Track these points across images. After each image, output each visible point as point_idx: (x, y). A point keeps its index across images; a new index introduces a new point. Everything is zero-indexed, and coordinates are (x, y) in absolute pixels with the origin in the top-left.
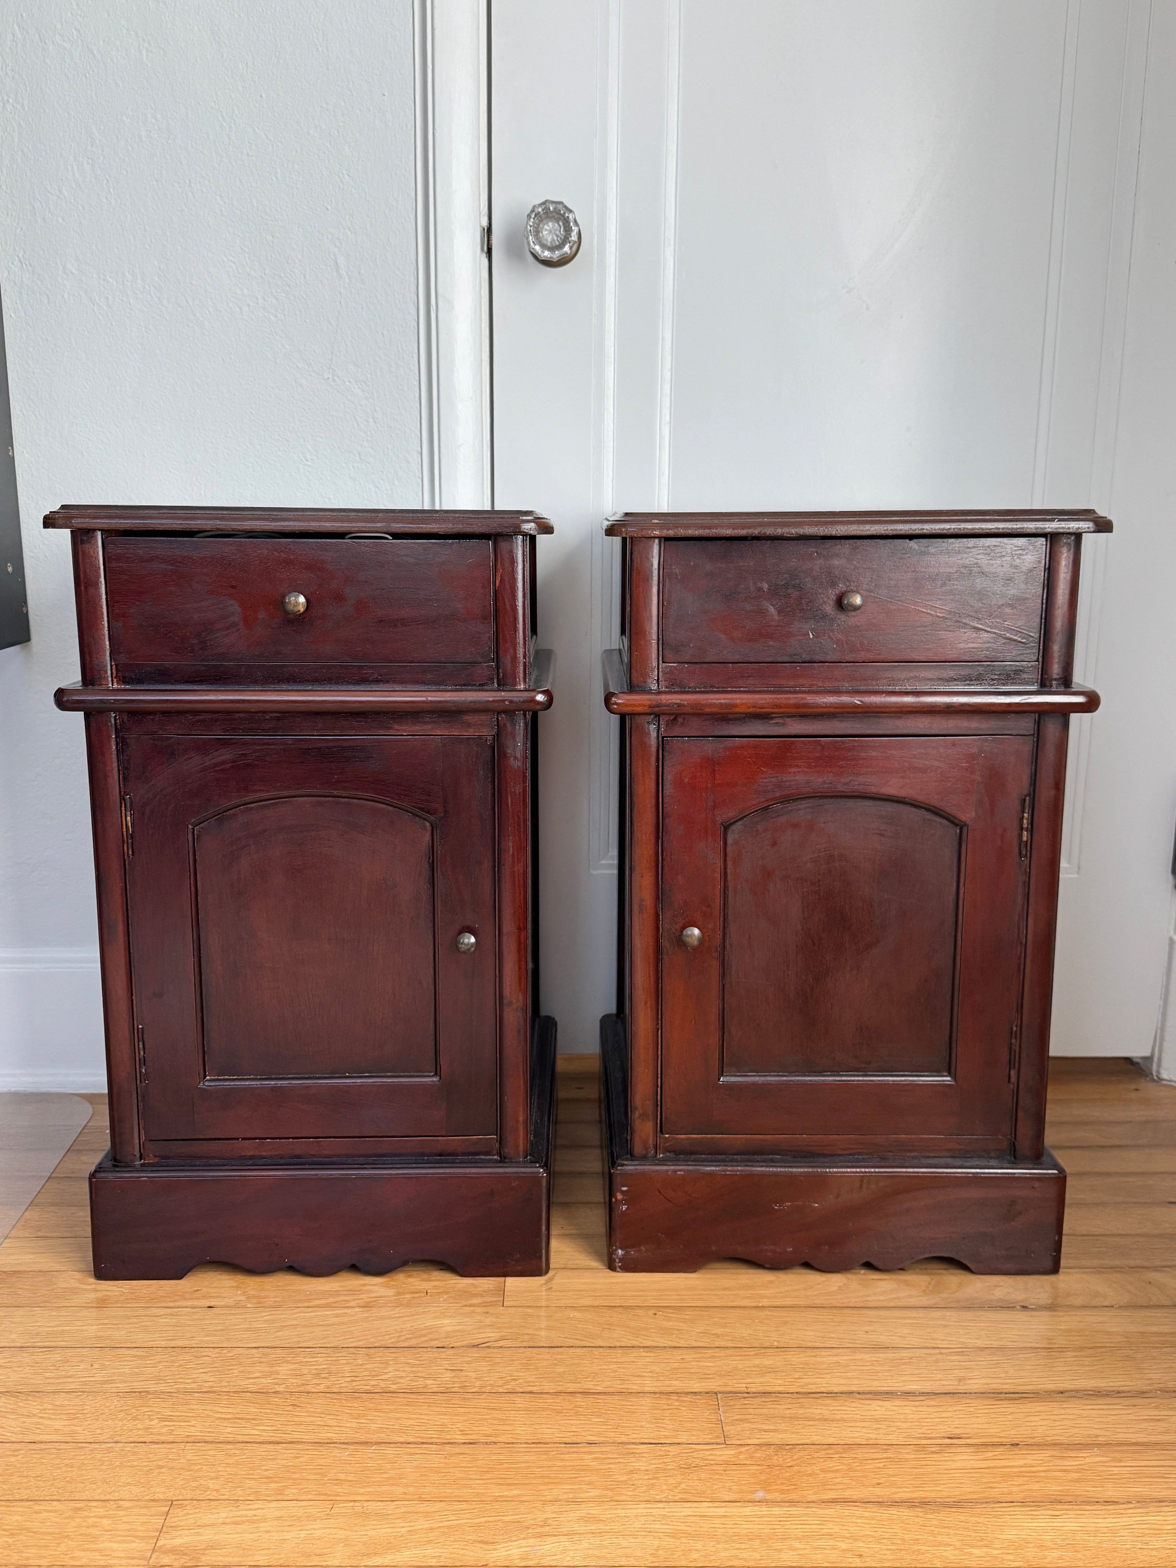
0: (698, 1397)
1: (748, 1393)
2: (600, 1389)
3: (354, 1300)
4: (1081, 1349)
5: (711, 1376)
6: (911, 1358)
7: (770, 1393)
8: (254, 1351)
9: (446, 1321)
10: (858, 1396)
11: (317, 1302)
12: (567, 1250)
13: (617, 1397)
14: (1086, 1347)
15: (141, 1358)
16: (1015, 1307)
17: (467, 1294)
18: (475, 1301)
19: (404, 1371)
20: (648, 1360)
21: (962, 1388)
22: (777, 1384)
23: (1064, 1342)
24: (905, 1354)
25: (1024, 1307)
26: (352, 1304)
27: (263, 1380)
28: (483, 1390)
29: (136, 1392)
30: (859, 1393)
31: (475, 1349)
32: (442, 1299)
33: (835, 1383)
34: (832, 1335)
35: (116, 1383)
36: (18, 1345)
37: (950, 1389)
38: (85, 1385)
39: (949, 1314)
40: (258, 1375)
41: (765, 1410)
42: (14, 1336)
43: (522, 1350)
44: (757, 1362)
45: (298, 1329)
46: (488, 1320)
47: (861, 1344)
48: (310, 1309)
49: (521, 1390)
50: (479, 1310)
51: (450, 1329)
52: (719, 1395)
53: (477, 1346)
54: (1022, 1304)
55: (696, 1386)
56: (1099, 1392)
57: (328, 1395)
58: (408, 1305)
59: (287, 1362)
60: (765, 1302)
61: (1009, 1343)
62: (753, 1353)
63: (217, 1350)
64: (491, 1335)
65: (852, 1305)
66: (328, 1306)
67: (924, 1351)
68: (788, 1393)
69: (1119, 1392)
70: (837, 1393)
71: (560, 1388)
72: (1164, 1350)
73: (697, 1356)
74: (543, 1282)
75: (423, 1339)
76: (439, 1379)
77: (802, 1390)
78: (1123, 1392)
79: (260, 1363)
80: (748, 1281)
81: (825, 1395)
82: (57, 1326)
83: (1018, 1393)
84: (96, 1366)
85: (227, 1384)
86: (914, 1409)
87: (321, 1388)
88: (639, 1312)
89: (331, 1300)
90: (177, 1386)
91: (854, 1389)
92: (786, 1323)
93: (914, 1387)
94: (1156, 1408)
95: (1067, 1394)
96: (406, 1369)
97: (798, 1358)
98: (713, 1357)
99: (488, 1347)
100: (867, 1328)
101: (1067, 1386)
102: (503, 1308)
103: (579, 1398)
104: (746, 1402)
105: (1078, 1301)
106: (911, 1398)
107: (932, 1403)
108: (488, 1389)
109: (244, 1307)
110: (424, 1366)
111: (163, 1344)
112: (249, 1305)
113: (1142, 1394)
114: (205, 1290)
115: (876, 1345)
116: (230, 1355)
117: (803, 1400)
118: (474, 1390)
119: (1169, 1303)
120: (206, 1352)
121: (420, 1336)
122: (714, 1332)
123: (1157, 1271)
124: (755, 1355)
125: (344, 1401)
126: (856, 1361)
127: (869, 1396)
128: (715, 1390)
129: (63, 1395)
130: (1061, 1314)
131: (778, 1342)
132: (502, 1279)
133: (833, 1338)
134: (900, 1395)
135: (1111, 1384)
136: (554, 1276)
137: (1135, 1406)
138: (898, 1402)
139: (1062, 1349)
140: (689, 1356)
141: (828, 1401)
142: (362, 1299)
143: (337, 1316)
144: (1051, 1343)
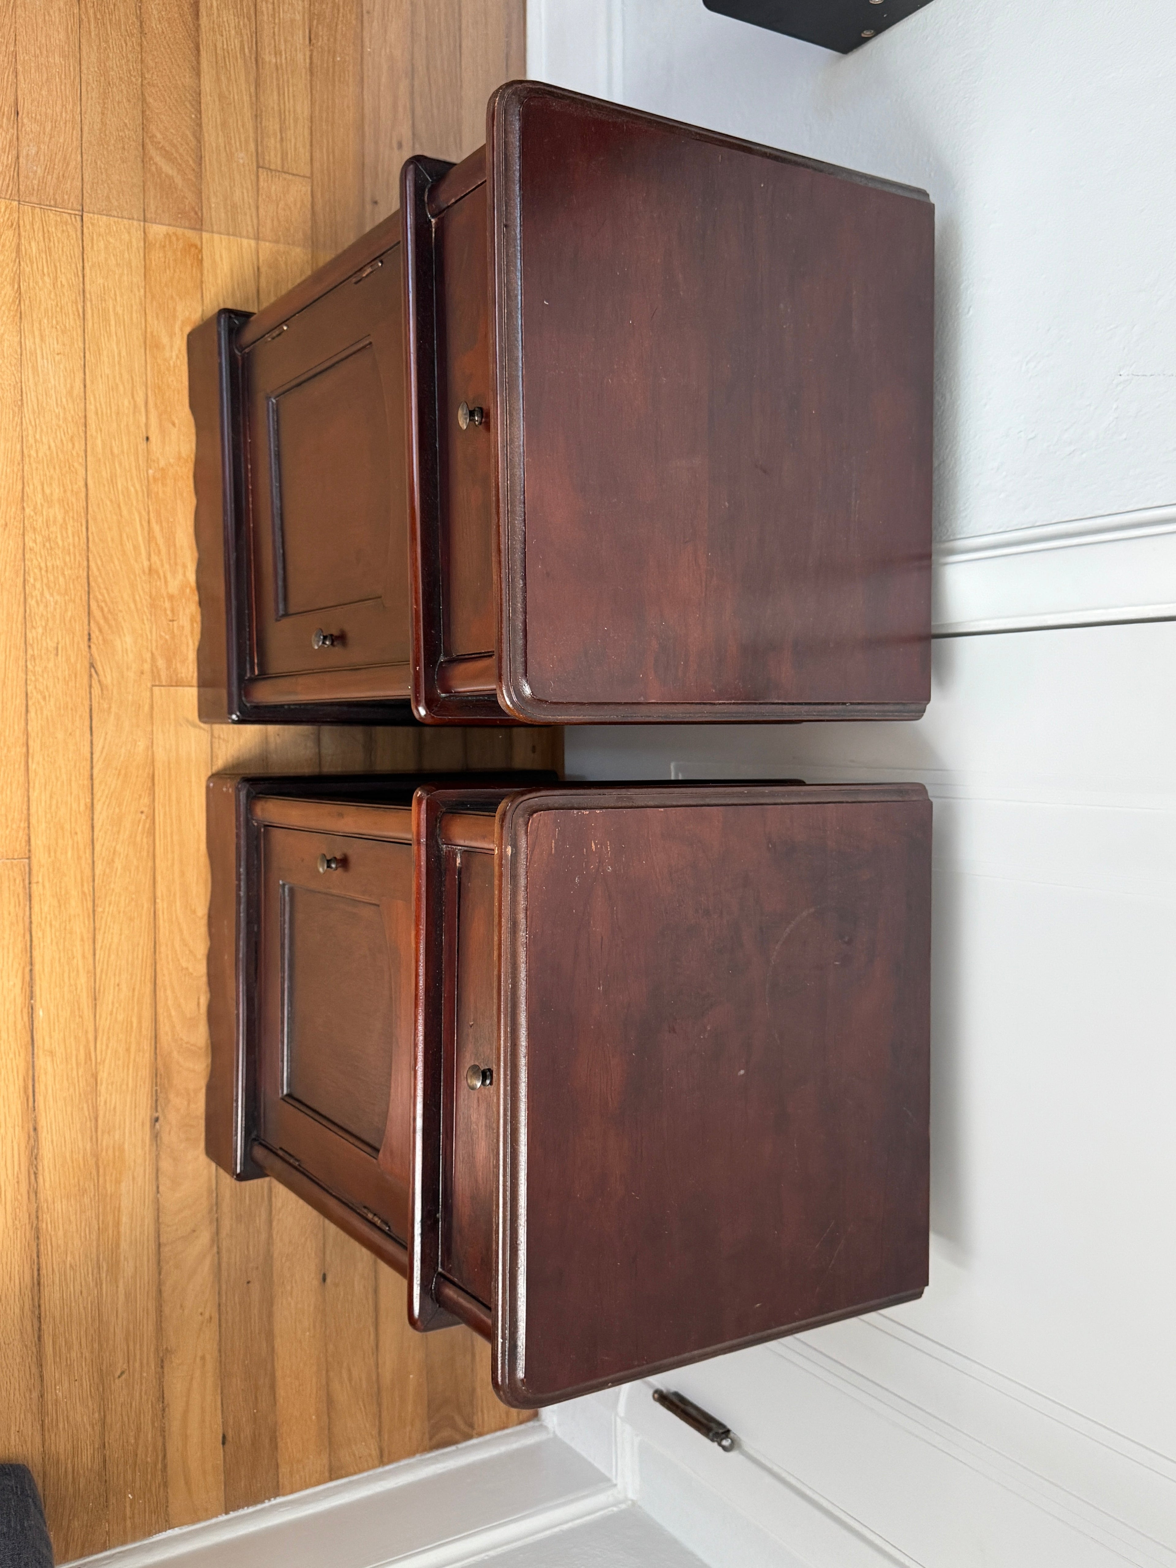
0: (23, 844)
1: (30, 883)
2: (33, 766)
3: (161, 560)
4: (96, 1156)
5: (52, 854)
6: (81, 1017)
7: (30, 900)
8: (81, 483)
9: (129, 639)
10: (27, 970)
11: (156, 528)
12: (242, 741)
13: (22, 779)
14: (98, 1160)
15: (70, 393)
16: (157, 1111)
17: (171, 654)
18: (161, 663)
19: (55, 609)
20: (75, 806)
21: (39, 1052)
22: (43, 907)
23: (104, 1143)
24: (87, 1013)
25: (157, 1120)
26: (154, 558)
27: (40, 496)
28: (30, 673)
29: (22, 396)
30: (31, 970)
31: (88, 666)
32: (163, 634)
33: (45, 953)
34: (113, 957)
35: (34, 378)
36: (88, 287)
37: (38, 1042)
38: (31, 353)
39: (147, 1055)
40: (48, 491)
41: (7, 895)
42: (100, 281)
43: (87, 703)
44: (74, 893)
45: (115, 518)
46: (131, 675)
47: (101, 979)
48: (145, 524)
49: (30, 703)
50: (147, 667)
51: (118, 643)
52: (27, 861)
53: (92, 665)
54: (161, 1119)
55: (38, 843)
56: (36, 1158)
57: (21, 551)
58: (153, 606)
59: (66, 512)
60: (160, 904)
61: (103, 1099)
62: (86, 890)
63: (83, 454)
64: (109, 677)
65: (159, 976)
66: (150, 537)
67: (91, 1029)
68: (30, 915)
69: (35, 1174)
70: (31, 952)
71: (32, 734)
72: (95, 1222)
73: (81, 846)
74: (190, 718)
75: (102, 622)
76: (44, 638)
77: (34, 926)
78: (36, 1178)
79: (65, 491)
80: (194, 892)
81: (28, 944)
82: (116, 314)
83: (34, 1095)
84: (57, 358)
85: (34, 467)
86: (11, 1011)
87: (30, 544)
88: (146, 800)
89: (161, 541)
90: (30, 428)
91: (37, 967)
92: (131, 919)
93: (40, 1013)
94: (16, 1199)
95: (32, 1133)
96: (58, 611)
97: (80, 927)
98: (79, 858)
99: (91, 676)
100: (124, 986)
101: (44, 1134)
102: (149, 685)
103: (21, 750)
104: (17, 882)
105: (166, 1164)
106: (25, 1011)
107: (19, 1027)
108: (31, 676)
109: (149, 467)
110: (63, 625)
111: (91, 408)
112: (151, 472)
113: (34, 1192)
114: (174, 431)
115: (99, 990)
116: (76, 464)
117: (21, 925)
118: (29, 666)
119: (163, 1240)
120: (79, 447)
121: (105, 619)
122: (116, 860)
123: (213, 1241)
124: (84, 893)
125: (12, 564)
126: (75, 972)
127: (27, 978)
128: (33, 857)
129: (17, 339)
130: (147, 1148)
131: (103, 912)
132: (195, 682)
133: (109, 956)
134: (29, 1003)
135: (47, 1170)
136: (200, 728)
137: (18, 1182)
138: (19, 1000)
139: (94, 1140)
140: (82, 838)
141: (20, 946)
142: (162, 565)
143: (136, 548)
144: (103, 1133)
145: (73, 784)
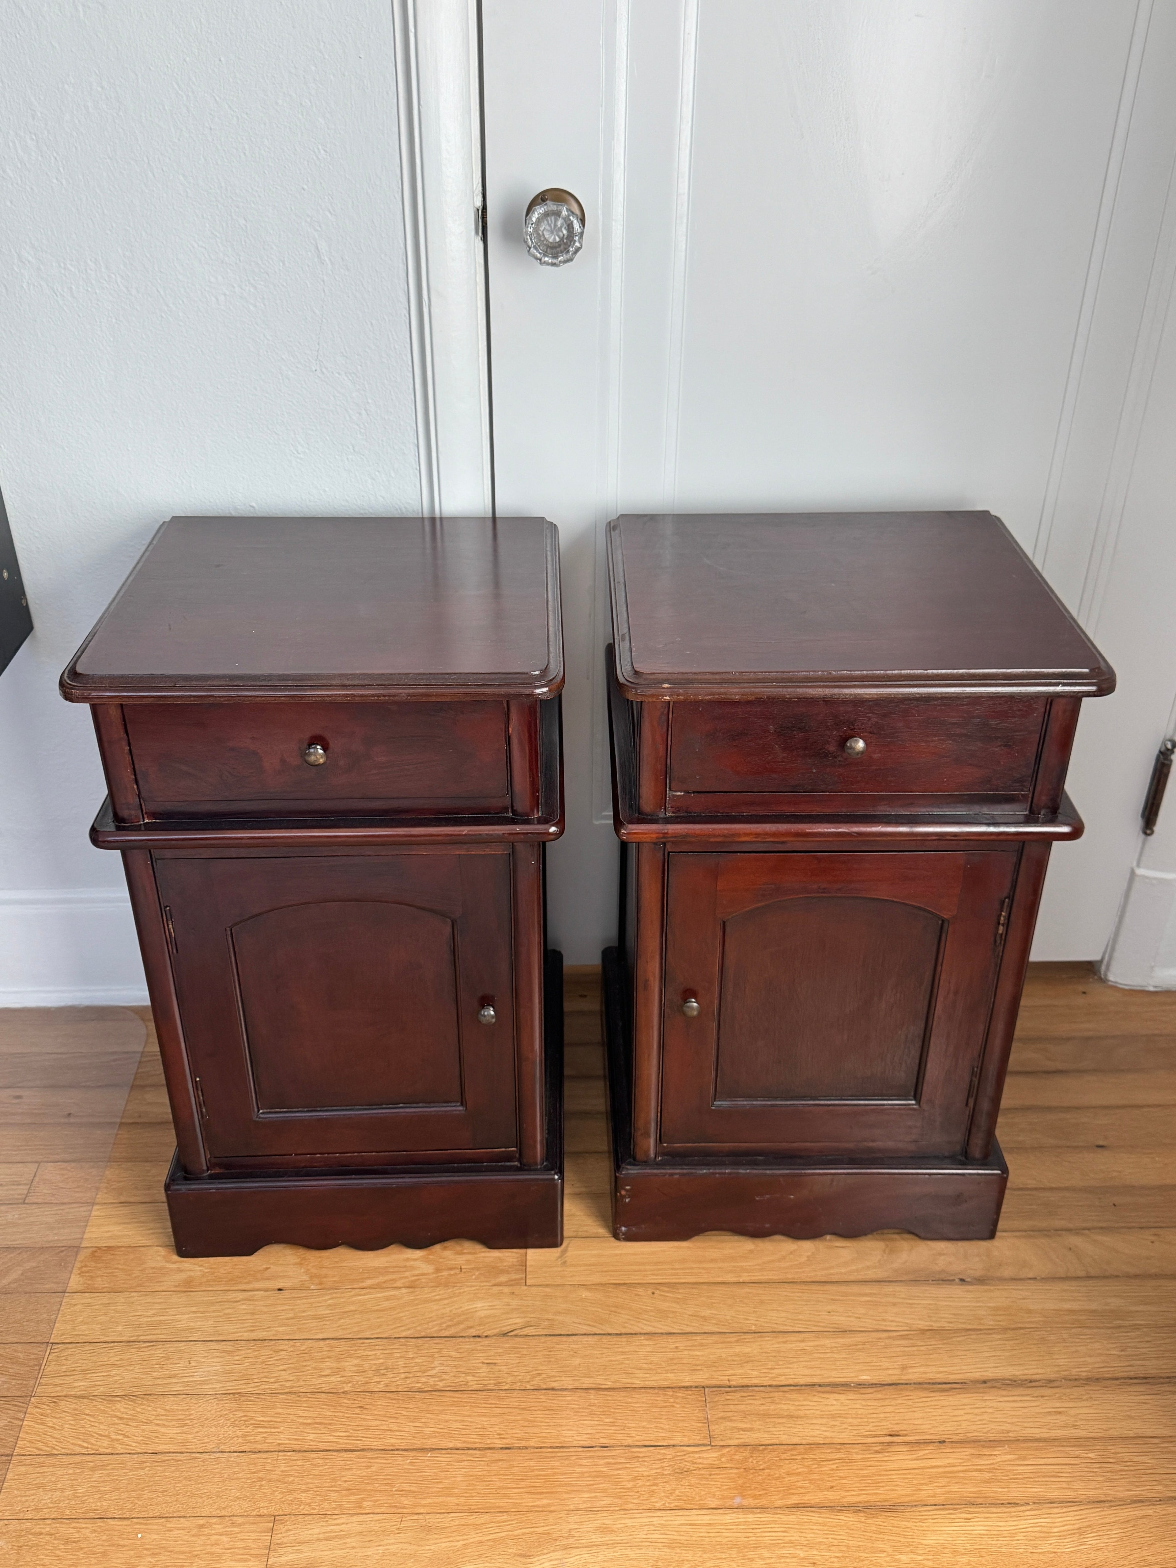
0: (690, 1392)
1: (730, 1387)
2: (609, 1384)
3: (401, 1278)
4: (1006, 1330)
5: (699, 1368)
6: (864, 1344)
7: (747, 1386)
8: (322, 1343)
9: (479, 1305)
10: (819, 1389)
11: (369, 1282)
12: (578, 1213)
13: (623, 1394)
14: (1009, 1329)
15: (230, 1353)
16: (954, 1280)
17: (494, 1270)
18: (503, 1278)
19: (448, 1366)
20: (648, 1349)
21: (905, 1378)
22: (754, 1376)
23: (991, 1323)
24: (859, 1338)
25: (962, 1280)
26: (398, 1284)
27: (333, 1378)
28: (514, 1387)
29: (229, 1394)
30: (820, 1386)
31: (505, 1338)
32: (474, 1277)
33: (800, 1373)
34: (801, 1317)
35: (212, 1383)
36: (124, 1339)
37: (894, 1379)
38: (188, 1386)
39: (897, 1289)
40: (328, 1372)
41: (743, 1406)
42: (120, 1328)
43: (543, 1339)
44: (737, 1349)
45: (356, 1316)
46: (515, 1303)
47: (824, 1327)
48: (364, 1291)
49: (544, 1387)
50: (506, 1290)
51: (482, 1314)
52: (707, 1390)
53: (505, 1334)
54: (961, 1277)
55: (687, 1379)
56: (1015, 1381)
57: (388, 1395)
58: (446, 1285)
59: (350, 1356)
60: (745, 1277)
61: (946, 1325)
62: (735, 1339)
63: (291, 1342)
64: (517, 1321)
65: (817, 1279)
66: (379, 1287)
67: (875, 1335)
68: (762, 1386)
69: (1031, 1382)
70: (802, 1386)
71: (577, 1384)
72: (1073, 1331)
73: (689, 1343)
74: (558, 1254)
75: (462, 1326)
76: (477, 1375)
77: (774, 1383)
78: (1035, 1381)
79: (329, 1357)
80: (731, 1251)
81: (792, 1388)
82: (154, 1315)
83: (949, 1383)
84: (193, 1364)
85: (303, 1383)
86: (864, 1403)
87: (381, 1387)
88: (641, 1291)
89: (381, 1279)
90: (263, 1387)
91: (816, 1380)
92: (762, 1302)
93: (865, 1378)
94: (1060, 1398)
95: (988, 1384)
96: (449, 1363)
97: (770, 1344)
98: (702, 1345)
99: (516, 1336)
100: (829, 1308)
101: (990, 1374)
102: (525, 1288)
103: (592, 1395)
104: (729, 1397)
105: (1008, 1272)
106: (863, 1391)
107: (879, 1396)
108: (517, 1386)
109: (309, 1289)
110: (464, 1359)
111: (246, 1336)
112: (312, 1287)
113: (1050, 1383)
114: (274, 1268)
115: (835, 1328)
116: (303, 1348)
117: (773, 1394)
118: (506, 1387)
119: (1082, 1274)
120: (284, 1345)
121: (459, 1323)
122: (703, 1314)
123: (1077, 1234)
124: (737, 1341)
125: (401, 1402)
126: (819, 1348)
127: (828, 1389)
128: (703, 1384)
129: (172, 1398)
130: (992, 1288)
131: (755, 1325)
132: (522, 1251)
133: (801, 1320)
134: (854, 1387)
135: (1026, 1372)
136: (567, 1247)
137: (1042, 1397)
138: (851, 1396)
139: (990, 1331)
140: (681, 1342)
141: (794, 1396)
142: (406, 1277)
143: (387, 1299)
144: (981, 1324)
145: (626, 1350)
